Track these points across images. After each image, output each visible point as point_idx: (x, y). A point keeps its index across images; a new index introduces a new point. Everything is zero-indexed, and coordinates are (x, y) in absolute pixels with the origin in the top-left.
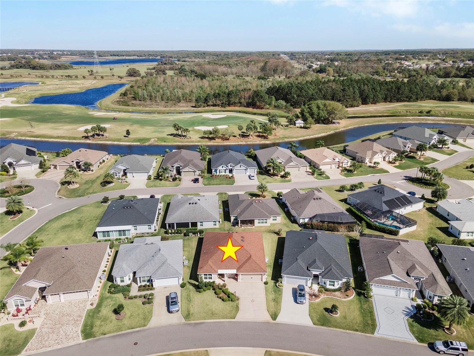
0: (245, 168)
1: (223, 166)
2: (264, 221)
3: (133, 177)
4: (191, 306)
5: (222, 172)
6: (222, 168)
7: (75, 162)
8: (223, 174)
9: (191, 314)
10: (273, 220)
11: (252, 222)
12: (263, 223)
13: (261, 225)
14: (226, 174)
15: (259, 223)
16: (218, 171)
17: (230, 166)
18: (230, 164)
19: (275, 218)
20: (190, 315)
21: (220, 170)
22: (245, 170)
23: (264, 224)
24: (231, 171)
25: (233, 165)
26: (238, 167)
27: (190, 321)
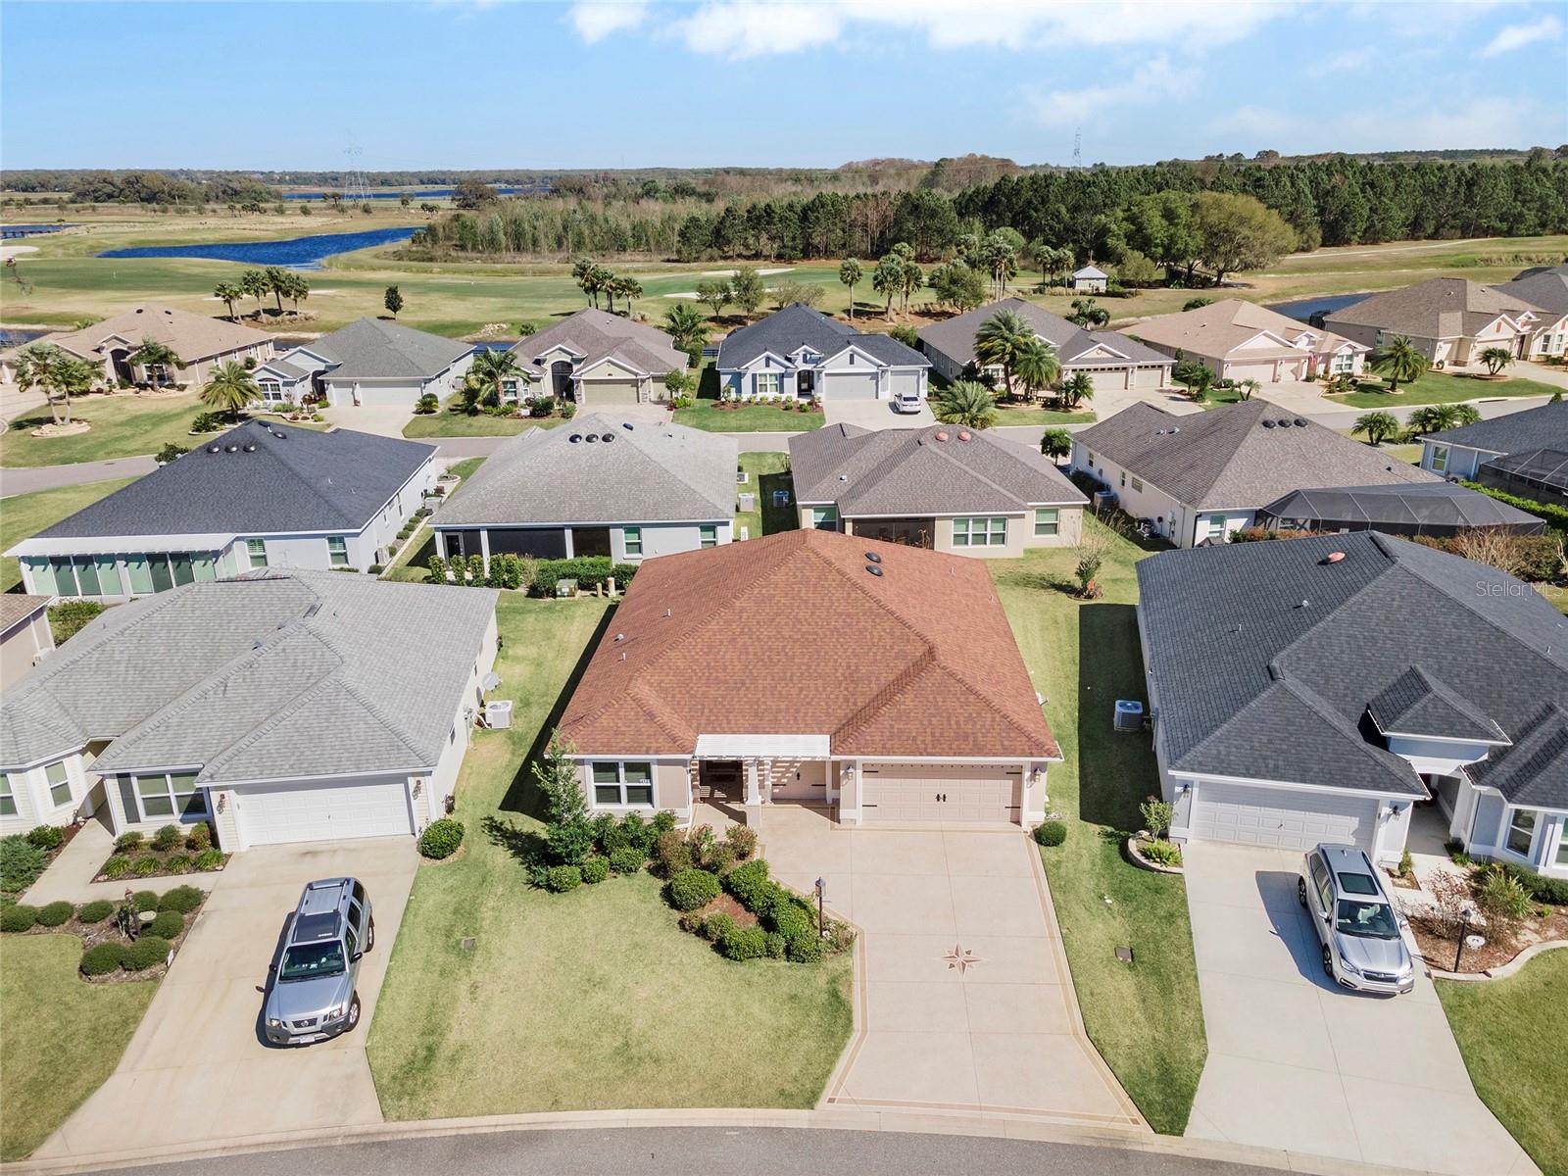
0: (874, 370)
1: (768, 359)
2: (991, 529)
3: (356, 403)
5: (764, 387)
6: (768, 365)
7: (107, 354)
8: (771, 395)
9: (444, 1052)
10: (1041, 528)
11: (915, 532)
12: (980, 539)
13: (971, 550)
14: (784, 397)
15: (961, 539)
16: (746, 382)
17: (805, 361)
18: (800, 351)
19: (1049, 519)
20: (440, 1064)
21: (754, 376)
22: (874, 376)
23: (989, 551)
24: (807, 384)
25: (817, 354)
26: (838, 363)
27: (424, 1115)
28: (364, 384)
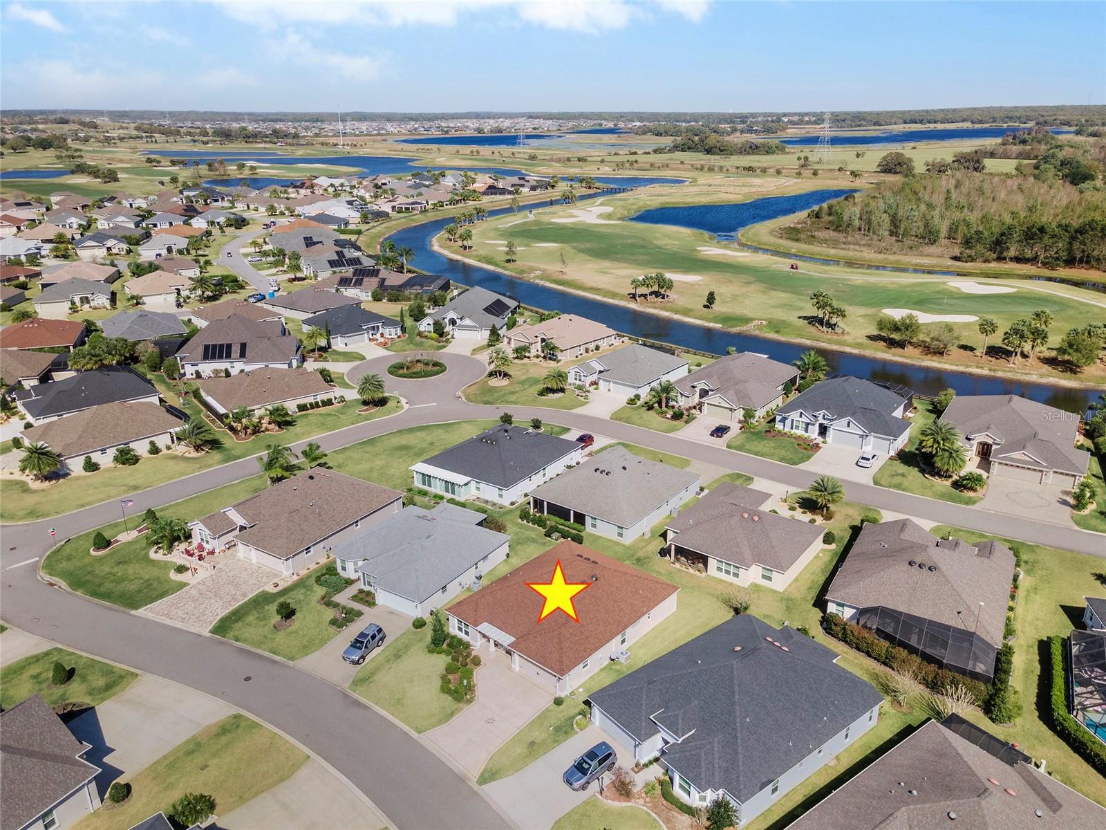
0: (861, 433)
1: (801, 413)
2: (732, 570)
3: (609, 390)
4: (388, 667)
5: (797, 427)
6: (801, 416)
7: (539, 339)
8: (800, 432)
9: (370, 680)
10: (764, 577)
11: (699, 559)
12: (728, 572)
13: (722, 576)
14: (806, 435)
15: (720, 569)
16: (788, 422)
17: (824, 418)
18: (822, 412)
19: (768, 573)
20: (367, 683)
21: (793, 420)
22: (862, 436)
23: (730, 578)
24: (823, 430)
25: (830, 417)
26: (841, 424)
27: (355, 691)
28: (614, 382)
